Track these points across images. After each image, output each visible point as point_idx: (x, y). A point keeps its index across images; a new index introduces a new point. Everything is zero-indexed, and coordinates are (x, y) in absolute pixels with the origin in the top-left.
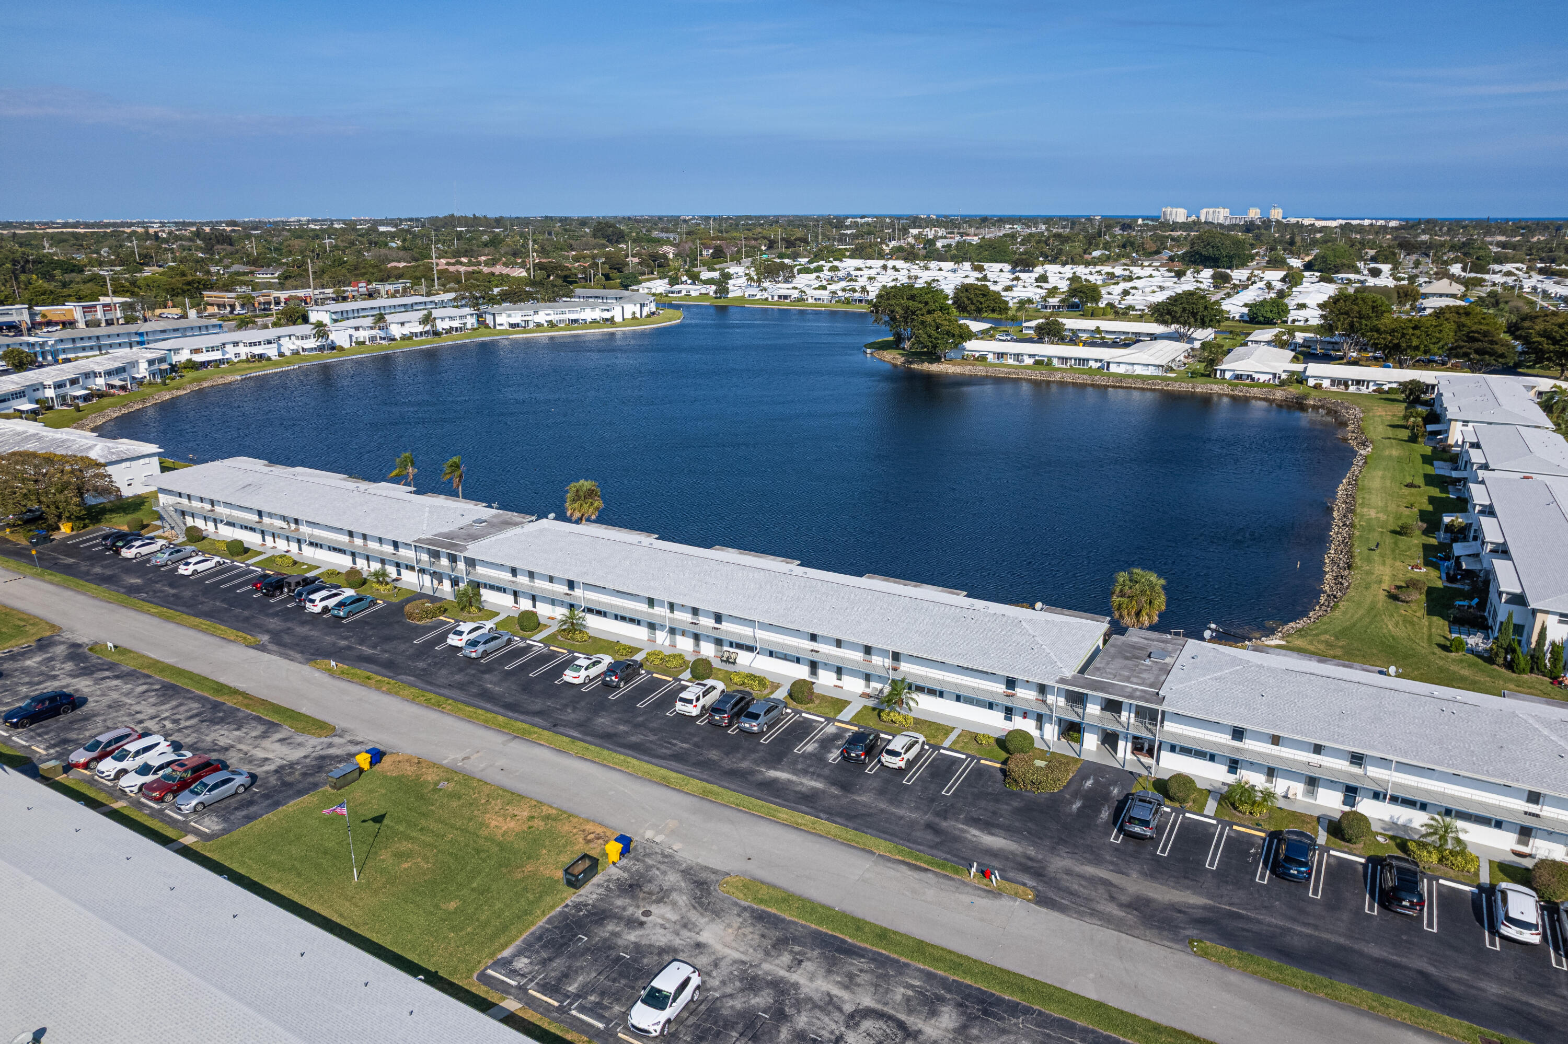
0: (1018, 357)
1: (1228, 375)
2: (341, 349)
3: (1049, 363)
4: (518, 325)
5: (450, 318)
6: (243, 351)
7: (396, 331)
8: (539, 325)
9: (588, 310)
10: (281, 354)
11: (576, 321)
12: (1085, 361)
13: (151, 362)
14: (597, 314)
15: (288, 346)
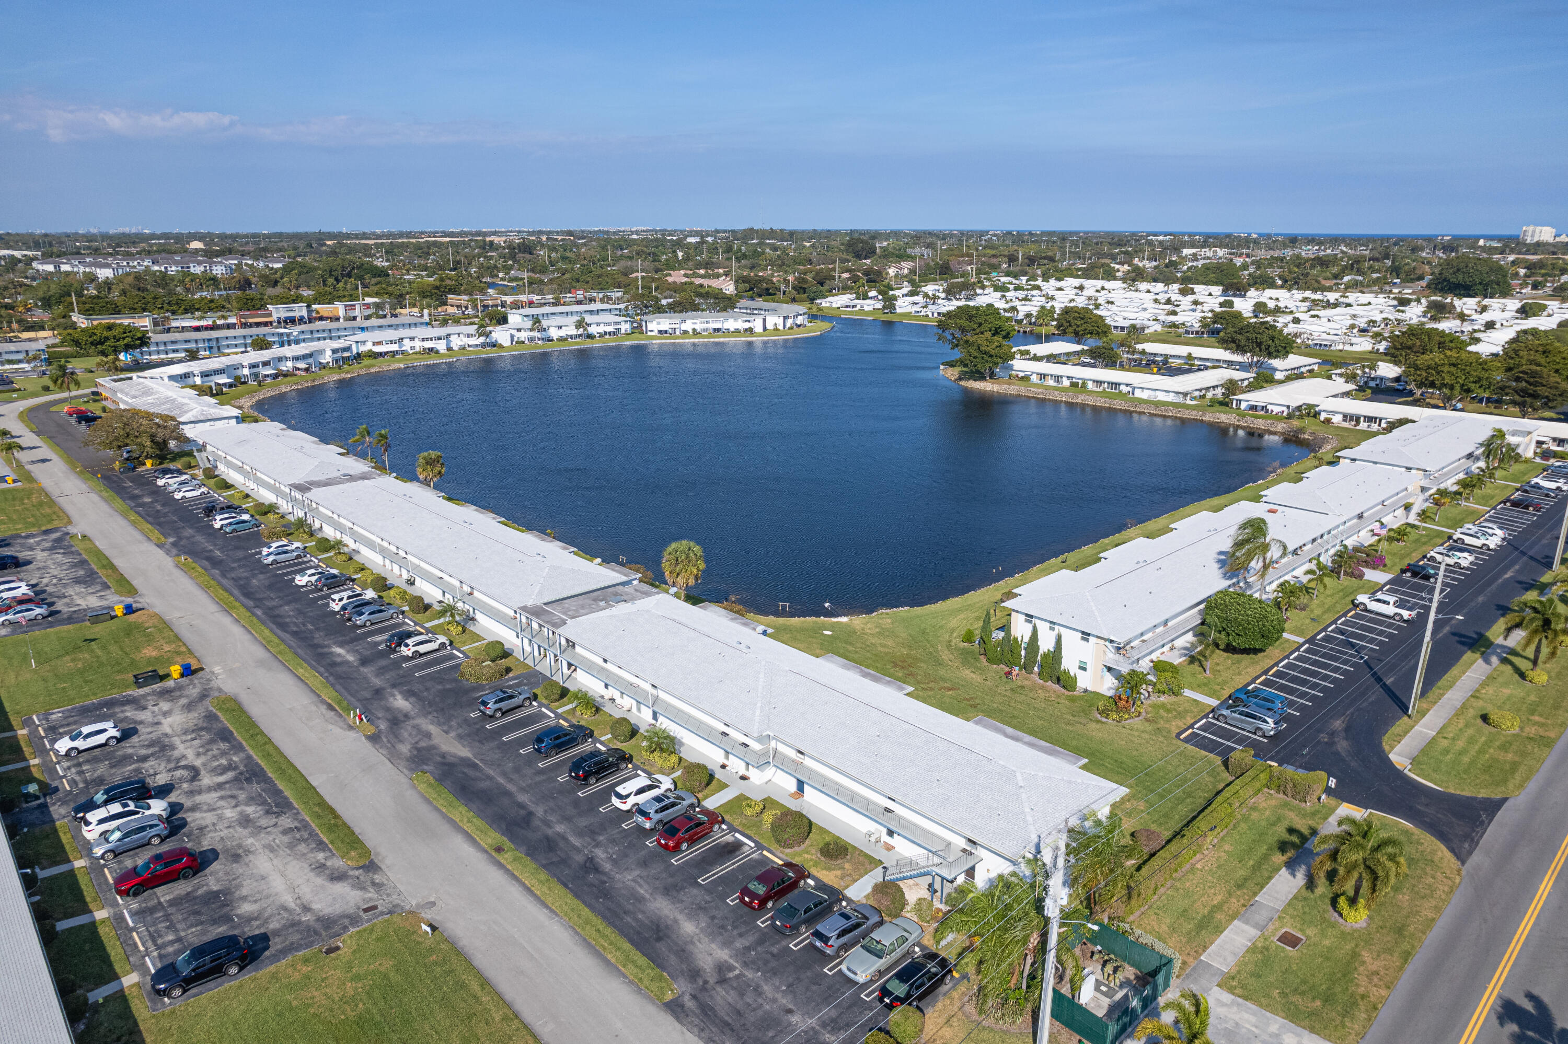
0: (1058, 378)
1: (1243, 405)
2: (501, 346)
3: (1084, 385)
4: (666, 332)
5: (606, 324)
6: (418, 345)
7: (554, 333)
8: (685, 332)
9: (731, 321)
10: (449, 349)
11: (719, 330)
12: (1116, 385)
13: (334, 351)
14: (740, 325)
15: (456, 343)
